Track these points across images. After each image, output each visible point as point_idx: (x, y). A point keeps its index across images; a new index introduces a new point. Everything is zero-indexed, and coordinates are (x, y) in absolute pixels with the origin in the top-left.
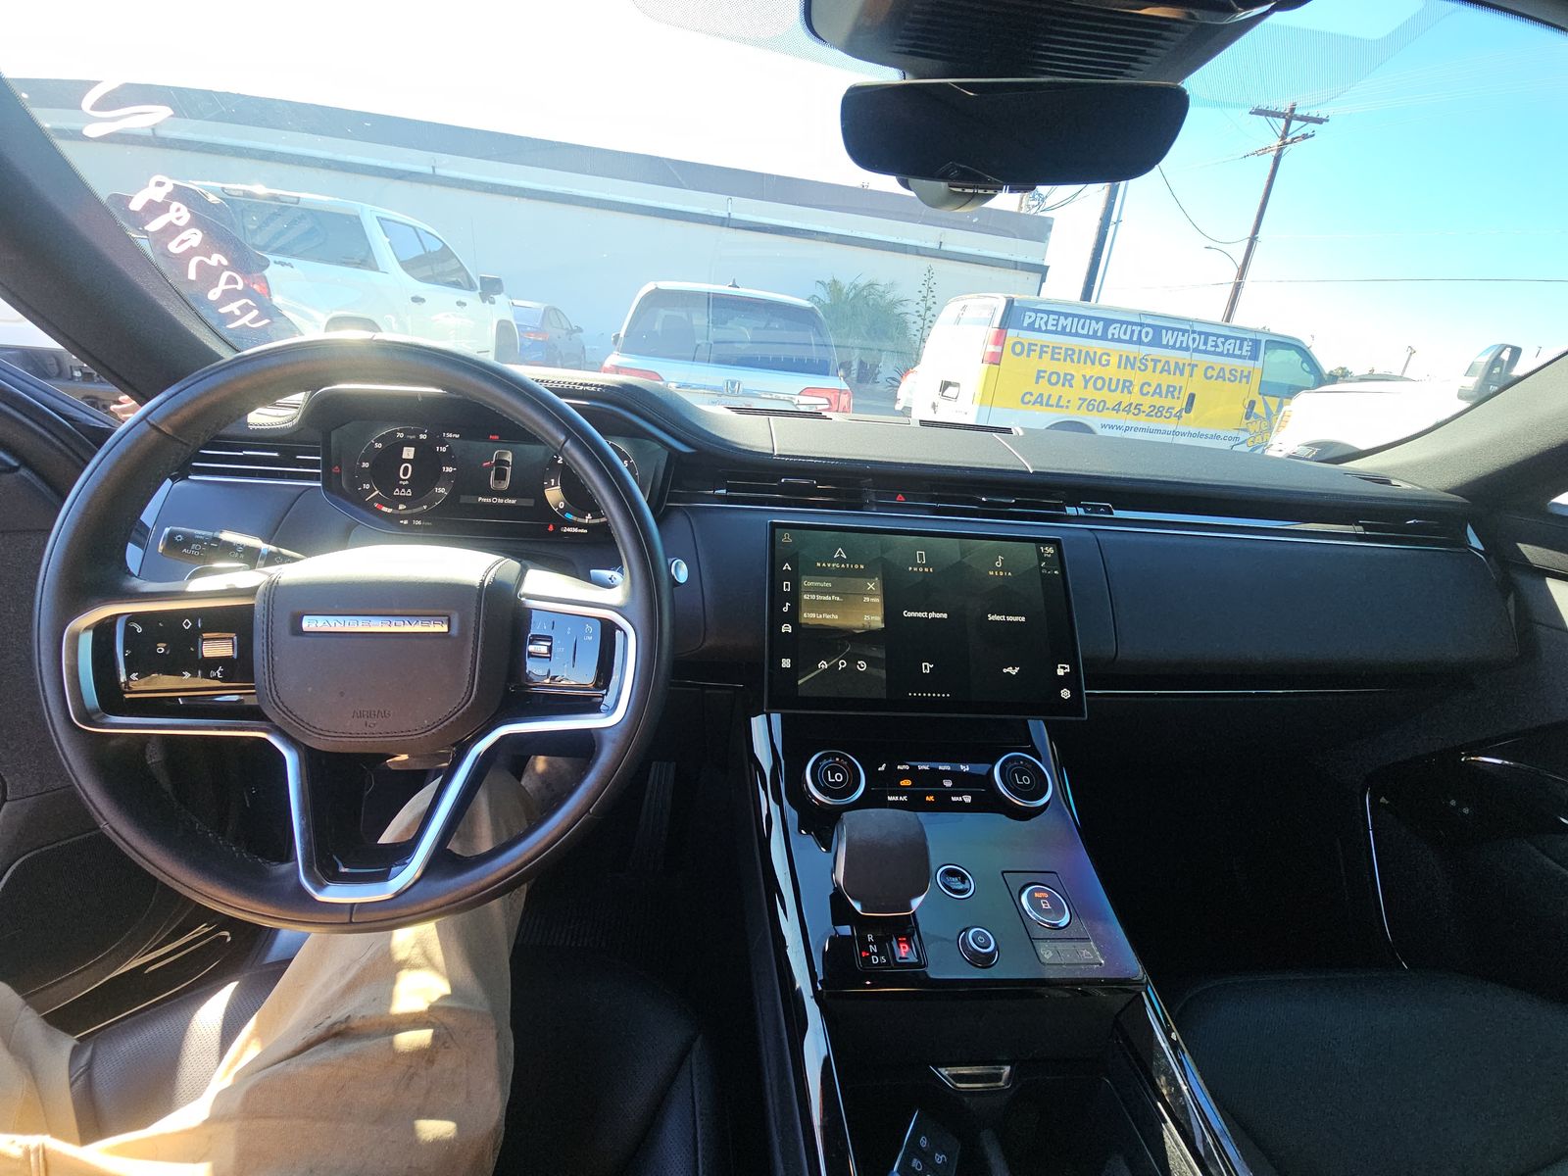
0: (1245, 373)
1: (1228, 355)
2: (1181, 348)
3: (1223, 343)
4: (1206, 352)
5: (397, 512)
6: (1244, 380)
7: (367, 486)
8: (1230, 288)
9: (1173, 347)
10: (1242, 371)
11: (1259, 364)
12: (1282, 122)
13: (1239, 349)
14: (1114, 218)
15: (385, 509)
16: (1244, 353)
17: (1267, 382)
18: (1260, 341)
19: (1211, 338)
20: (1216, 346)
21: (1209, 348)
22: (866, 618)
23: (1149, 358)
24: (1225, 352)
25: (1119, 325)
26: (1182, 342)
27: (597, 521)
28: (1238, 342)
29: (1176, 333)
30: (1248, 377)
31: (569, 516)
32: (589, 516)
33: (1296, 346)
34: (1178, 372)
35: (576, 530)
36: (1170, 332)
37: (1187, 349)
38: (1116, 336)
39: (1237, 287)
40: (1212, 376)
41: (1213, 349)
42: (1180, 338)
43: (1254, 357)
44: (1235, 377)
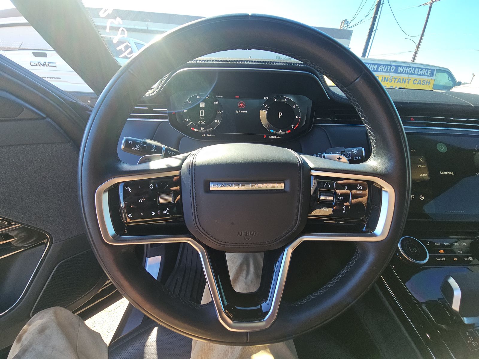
0: (428, 81)
1: (422, 75)
2: (405, 73)
3: (421, 71)
4: (414, 74)
5: (200, 131)
6: (428, 84)
7: (187, 120)
8: (413, 53)
9: (402, 73)
10: (427, 81)
11: (433, 78)
13: (427, 73)
14: (374, 29)
15: (195, 130)
16: (428, 74)
17: (435, 85)
18: (434, 70)
19: (416, 69)
20: (418, 72)
21: (416, 73)
22: (421, 175)
23: (393, 77)
24: (421, 74)
25: (383, 66)
26: (406, 71)
27: (284, 133)
28: (426, 70)
29: (404, 68)
30: (429, 83)
31: (272, 131)
32: (281, 131)
33: (447, 71)
34: (403, 82)
35: (276, 137)
36: (401, 68)
37: (407, 73)
38: (381, 70)
39: (416, 52)
40: (416, 83)
41: (417, 73)
42: (405, 69)
43: (432, 75)
44: (424, 83)
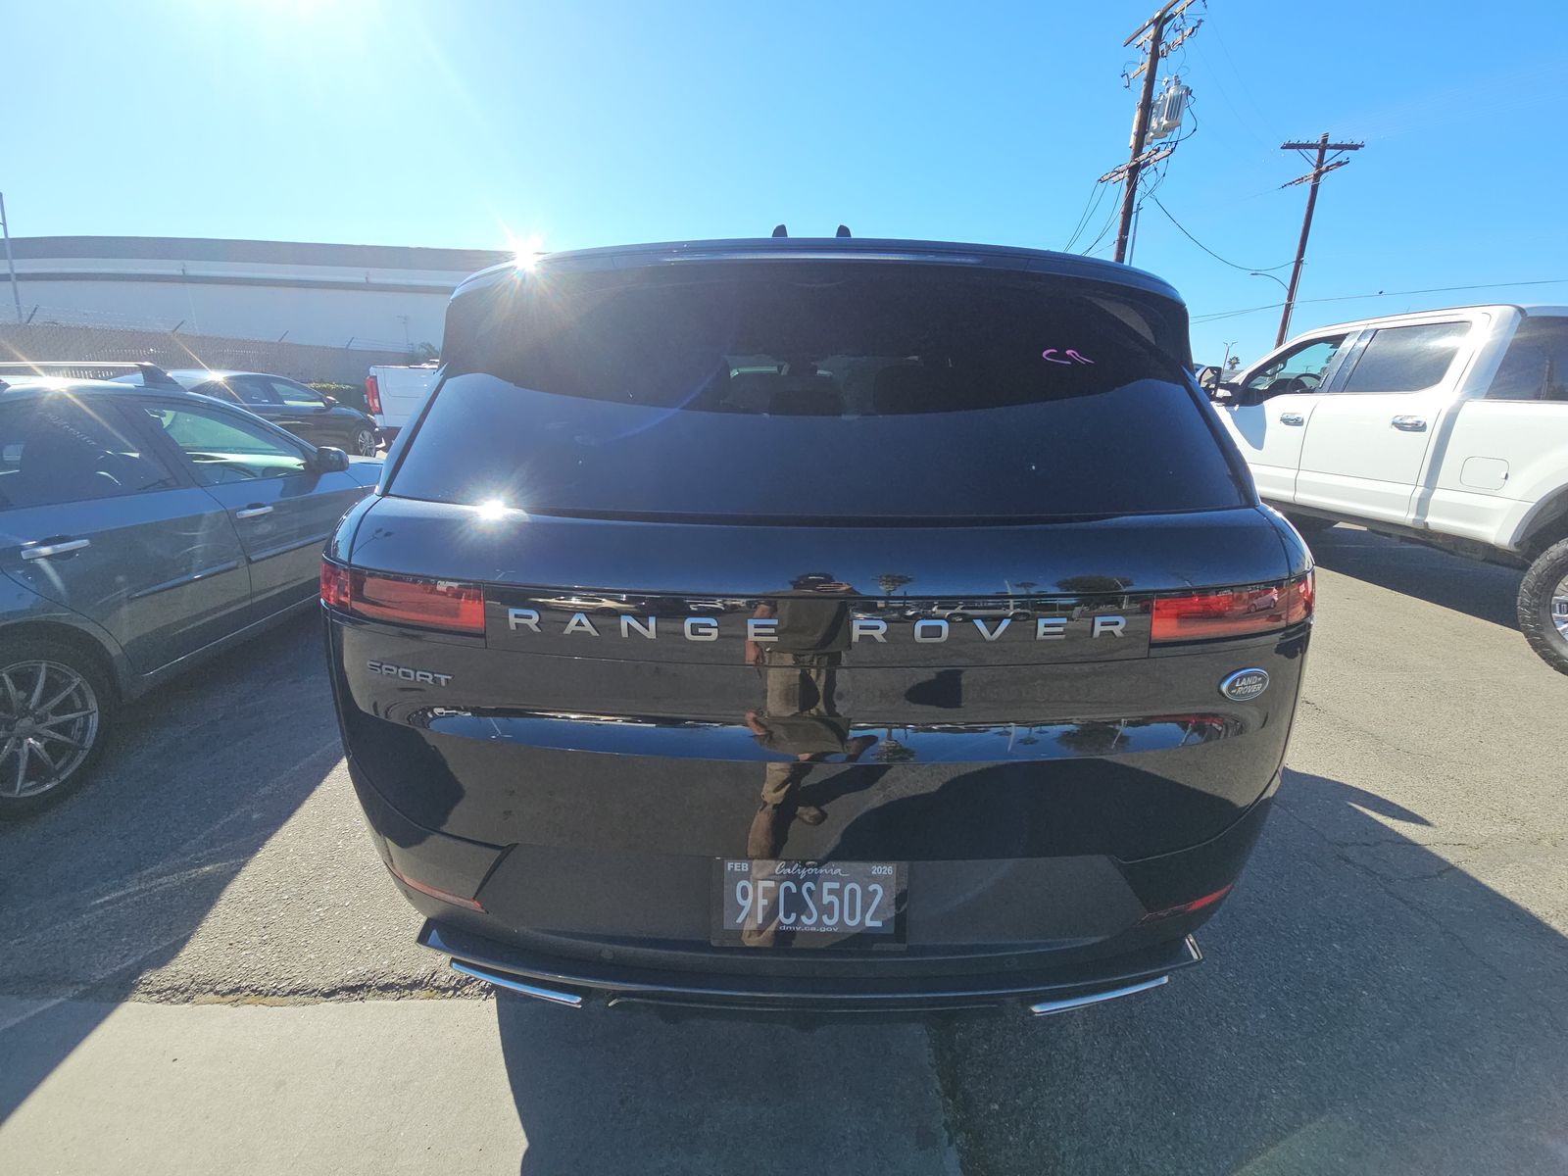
12: (1315, 153)
39: (1288, 308)
